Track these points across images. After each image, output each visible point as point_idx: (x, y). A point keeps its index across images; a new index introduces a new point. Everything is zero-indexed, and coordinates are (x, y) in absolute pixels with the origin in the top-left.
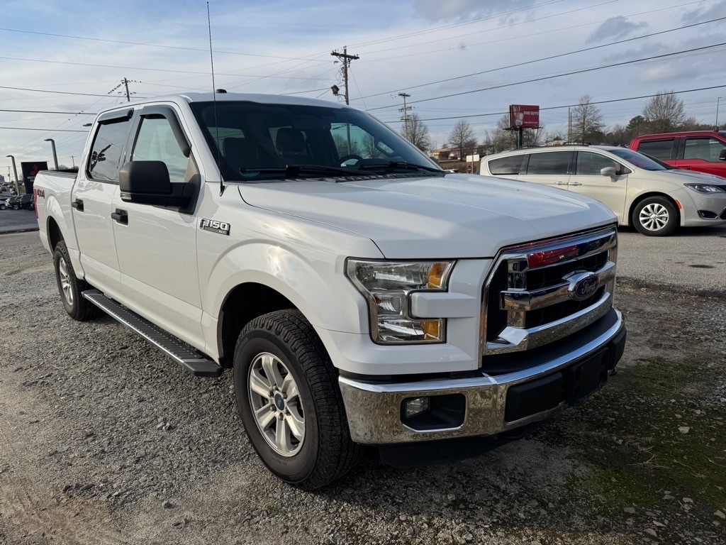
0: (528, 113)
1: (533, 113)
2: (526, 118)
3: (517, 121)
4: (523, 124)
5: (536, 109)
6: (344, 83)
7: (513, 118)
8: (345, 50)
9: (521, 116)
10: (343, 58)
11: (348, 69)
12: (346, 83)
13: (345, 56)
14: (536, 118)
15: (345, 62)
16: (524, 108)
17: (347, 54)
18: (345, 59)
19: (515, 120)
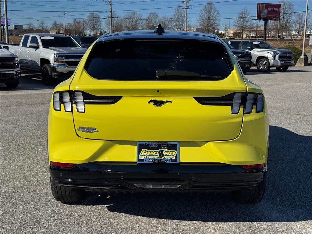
0: (272, 9)
1: (275, 9)
2: (269, 12)
3: (262, 14)
4: (267, 16)
5: (279, 6)
7: (259, 13)
9: (266, 11)
14: (279, 13)
16: (268, 6)
19: (261, 13)
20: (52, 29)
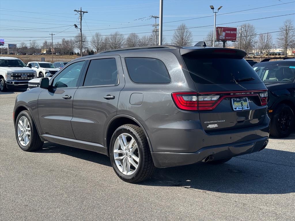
0: (229, 32)
1: (232, 32)
5: (235, 30)
6: (80, 23)
8: (81, 9)
10: (80, 12)
11: (83, 17)
12: (81, 23)
13: (81, 12)
14: (235, 35)
15: (81, 14)
16: (225, 29)
17: (82, 11)
18: (81, 13)
19: (220, 36)
20: (43, 48)
